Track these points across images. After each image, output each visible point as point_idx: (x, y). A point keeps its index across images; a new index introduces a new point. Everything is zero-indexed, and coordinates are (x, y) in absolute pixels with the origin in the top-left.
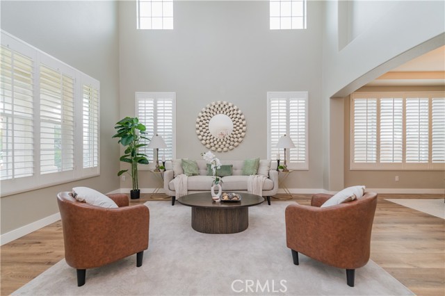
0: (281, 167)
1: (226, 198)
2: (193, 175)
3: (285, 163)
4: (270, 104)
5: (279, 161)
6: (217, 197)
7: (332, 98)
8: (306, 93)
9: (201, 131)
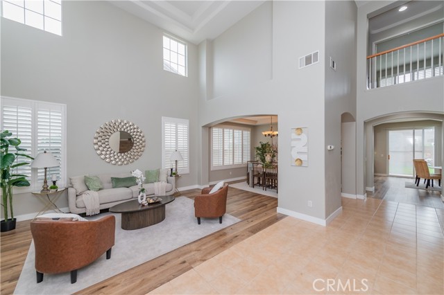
0: (173, 173)
1: (151, 201)
2: (100, 189)
3: (176, 170)
4: (164, 126)
5: (172, 169)
6: (144, 202)
7: (203, 127)
8: (187, 121)
9: (104, 148)
